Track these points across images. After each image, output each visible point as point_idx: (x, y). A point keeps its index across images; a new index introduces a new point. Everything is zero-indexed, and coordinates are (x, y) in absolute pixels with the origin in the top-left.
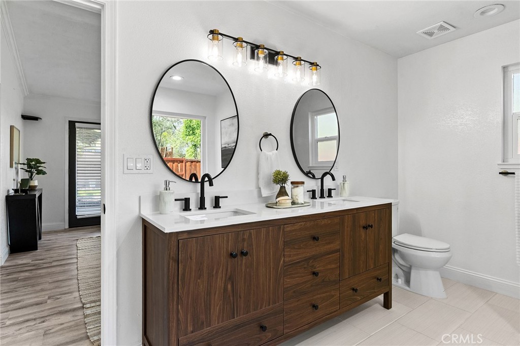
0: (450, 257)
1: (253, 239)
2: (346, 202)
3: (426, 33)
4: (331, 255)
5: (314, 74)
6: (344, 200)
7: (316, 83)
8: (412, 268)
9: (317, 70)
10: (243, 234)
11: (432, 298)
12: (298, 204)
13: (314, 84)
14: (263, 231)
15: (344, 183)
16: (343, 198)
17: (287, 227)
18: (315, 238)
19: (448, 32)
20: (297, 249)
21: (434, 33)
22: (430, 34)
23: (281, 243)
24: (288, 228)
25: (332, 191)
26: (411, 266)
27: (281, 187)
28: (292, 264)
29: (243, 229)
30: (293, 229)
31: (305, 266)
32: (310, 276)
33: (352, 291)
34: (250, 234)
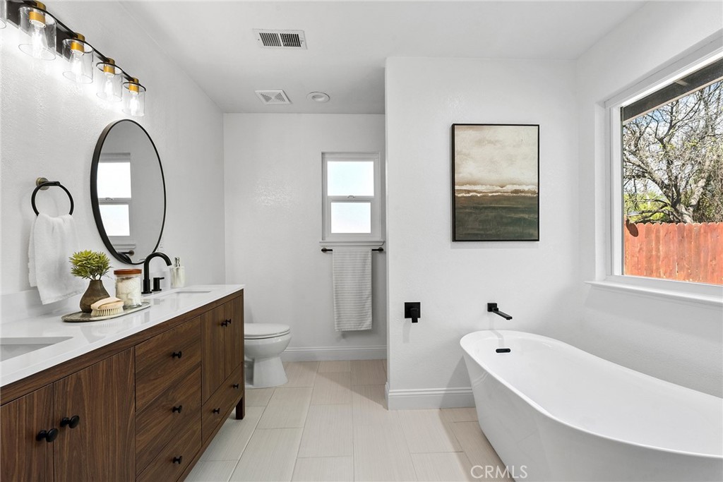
0: (291, 339)
1: (84, 388)
2: (181, 295)
3: (263, 96)
4: (192, 374)
5: (134, 98)
6: (178, 293)
7: (137, 112)
8: (256, 361)
9: (138, 91)
10: (65, 385)
11: (276, 387)
12: (131, 307)
13: (133, 113)
14: (103, 365)
15: (178, 269)
16: (177, 290)
17: (139, 348)
18: (176, 355)
19: (283, 103)
20: (154, 380)
21: (270, 98)
22: (267, 98)
23: (130, 377)
24: (140, 350)
25: (160, 280)
26: (254, 360)
27: (93, 283)
28: (148, 407)
29: (61, 376)
30: (148, 348)
31: (163, 404)
32: (169, 417)
33: (213, 414)
34: (79, 379)
